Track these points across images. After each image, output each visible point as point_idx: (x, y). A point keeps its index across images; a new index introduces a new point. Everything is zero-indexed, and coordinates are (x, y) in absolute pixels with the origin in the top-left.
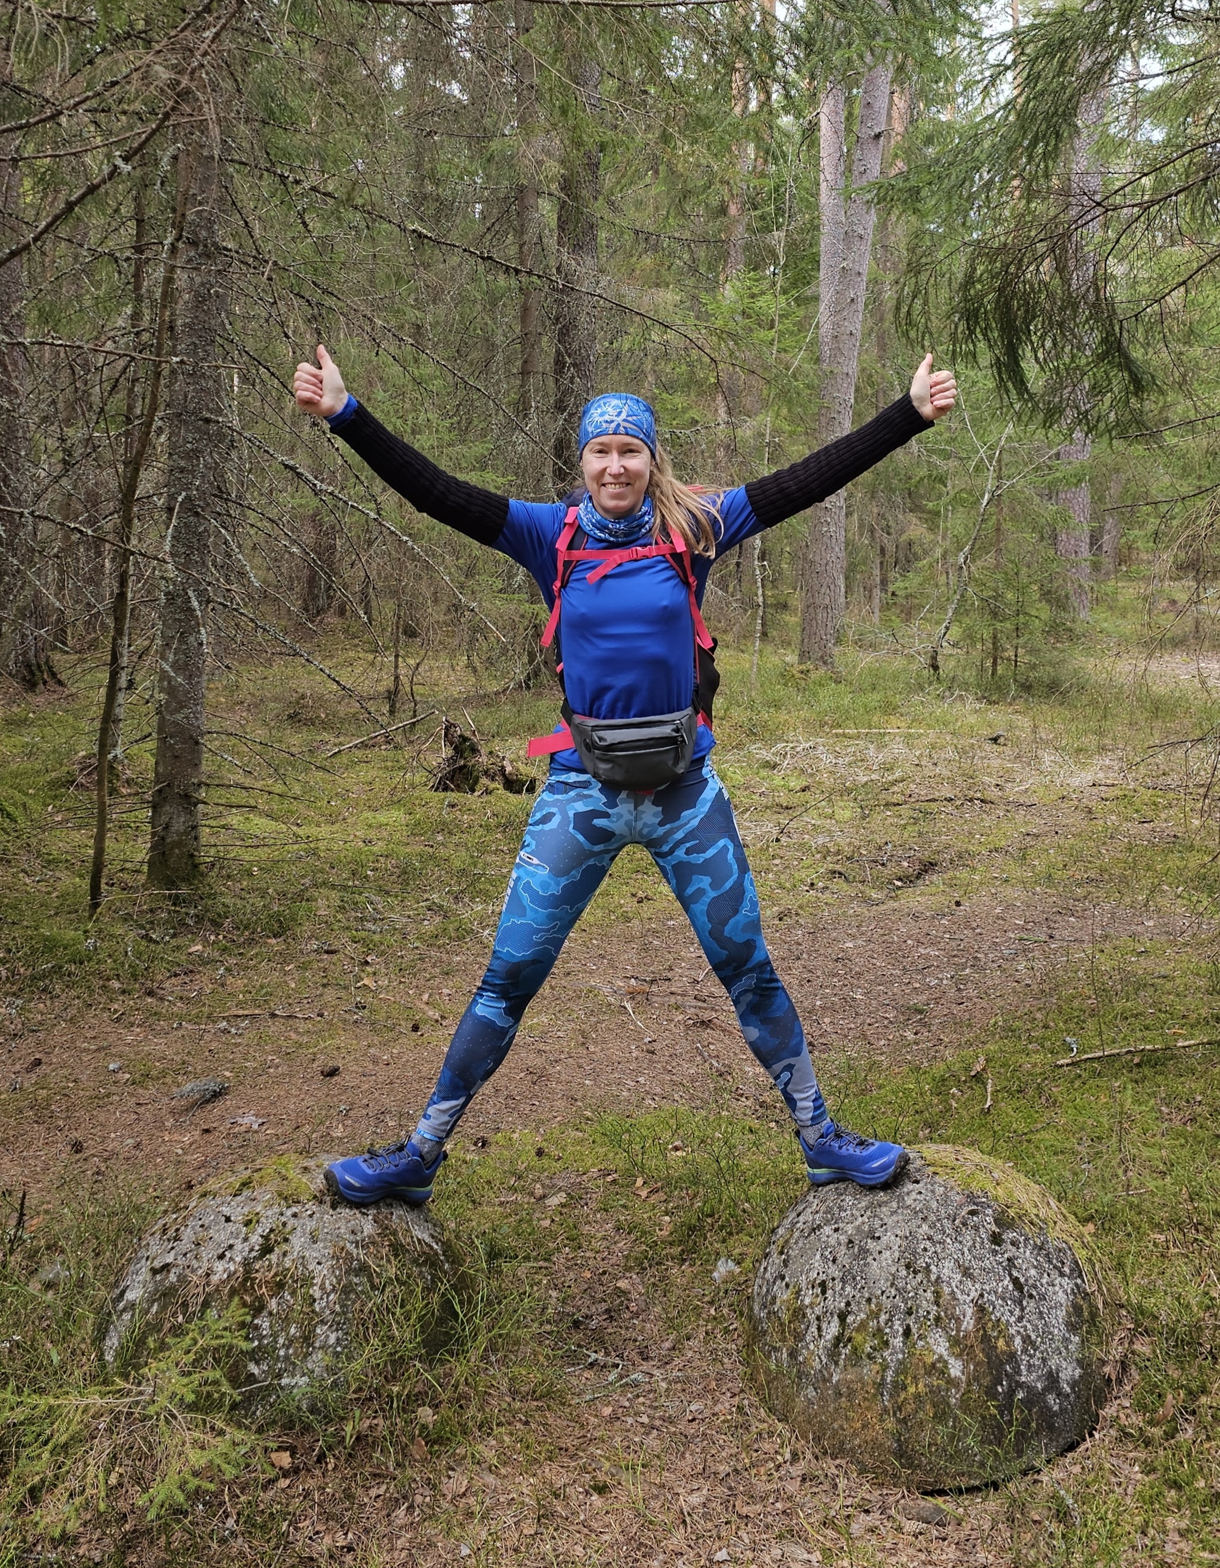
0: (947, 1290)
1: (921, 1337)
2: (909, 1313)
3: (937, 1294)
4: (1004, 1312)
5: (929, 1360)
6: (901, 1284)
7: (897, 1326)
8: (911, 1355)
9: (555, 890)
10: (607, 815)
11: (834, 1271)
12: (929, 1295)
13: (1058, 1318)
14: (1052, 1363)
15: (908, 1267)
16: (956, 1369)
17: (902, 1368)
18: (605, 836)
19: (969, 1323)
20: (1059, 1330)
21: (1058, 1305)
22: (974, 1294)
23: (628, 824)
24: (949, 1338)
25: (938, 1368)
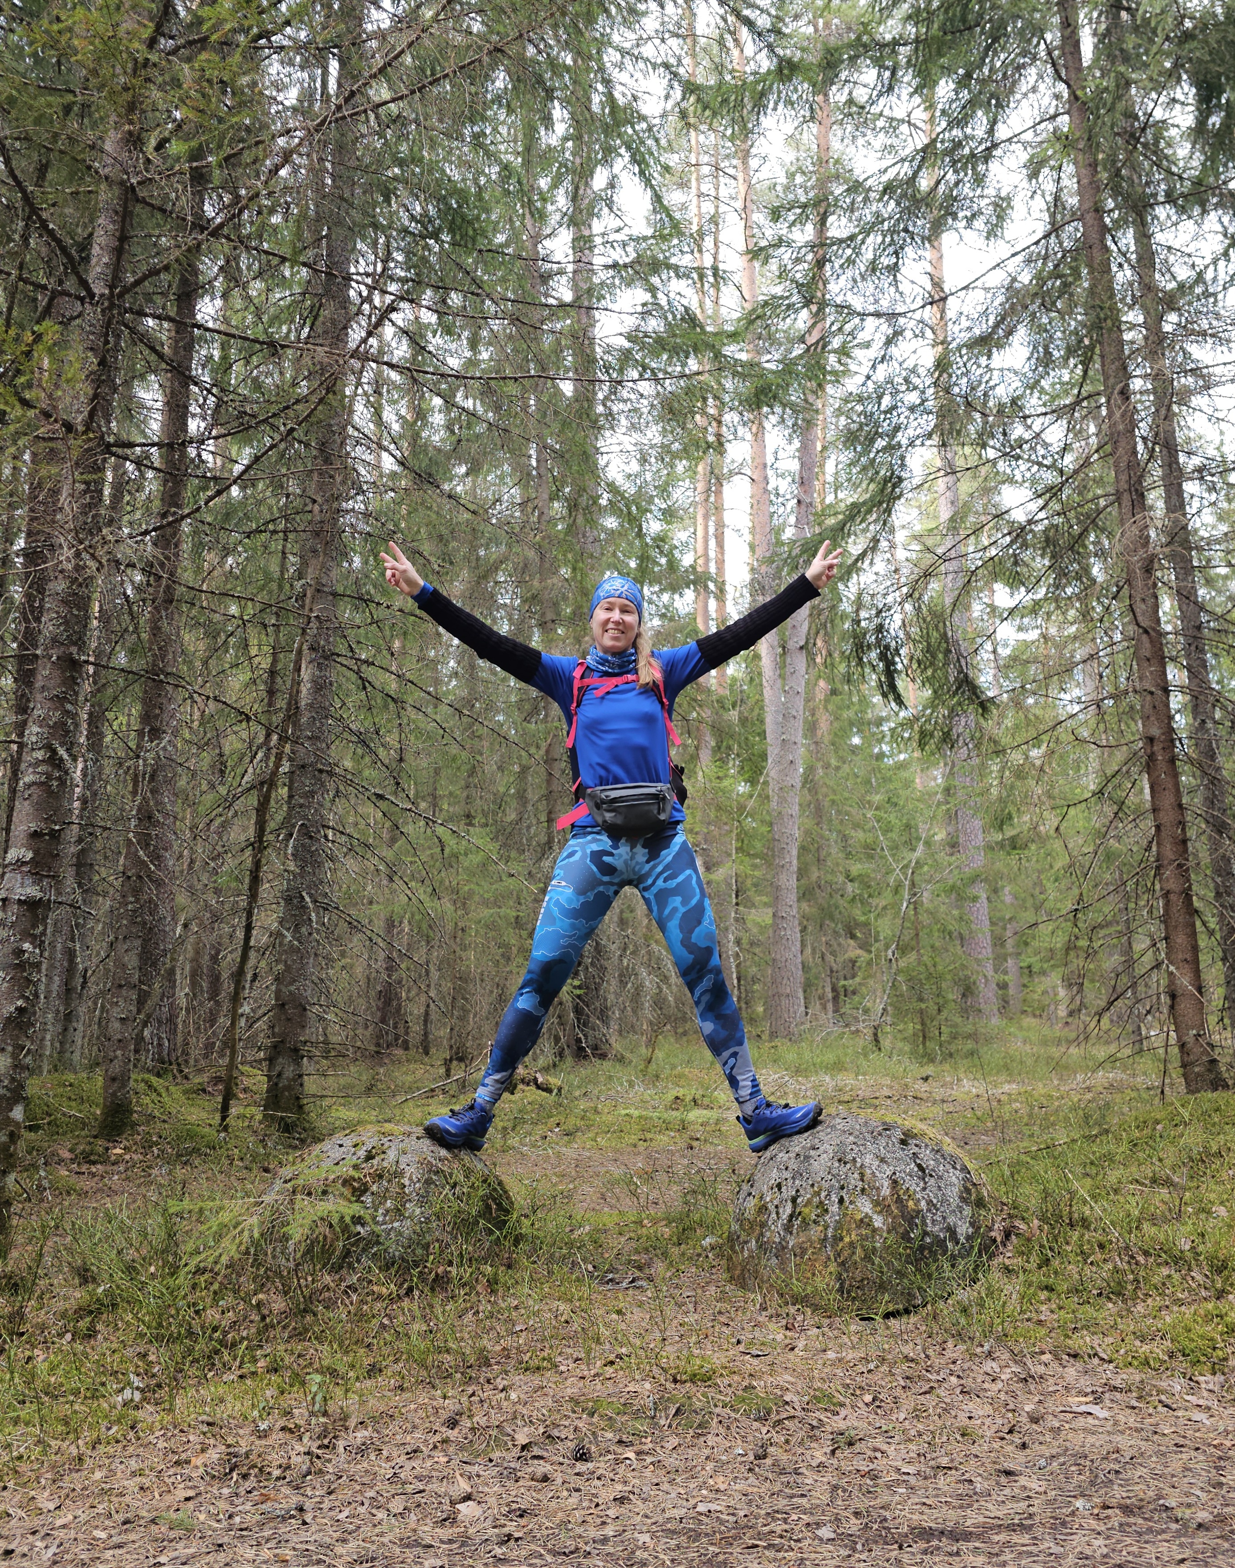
0: (868, 1171)
1: (851, 1203)
2: (842, 1188)
3: (862, 1175)
4: (913, 1185)
5: (859, 1217)
6: (834, 1172)
7: (834, 1198)
8: (845, 1215)
9: (576, 905)
10: (611, 854)
11: (787, 1175)
12: (856, 1176)
13: (953, 1193)
14: (951, 1220)
15: (840, 1160)
16: (878, 1222)
17: (839, 1225)
18: (609, 870)
19: (886, 1191)
20: (955, 1201)
21: (952, 1185)
22: (888, 1173)
23: (626, 862)
24: (872, 1201)
25: (865, 1222)
